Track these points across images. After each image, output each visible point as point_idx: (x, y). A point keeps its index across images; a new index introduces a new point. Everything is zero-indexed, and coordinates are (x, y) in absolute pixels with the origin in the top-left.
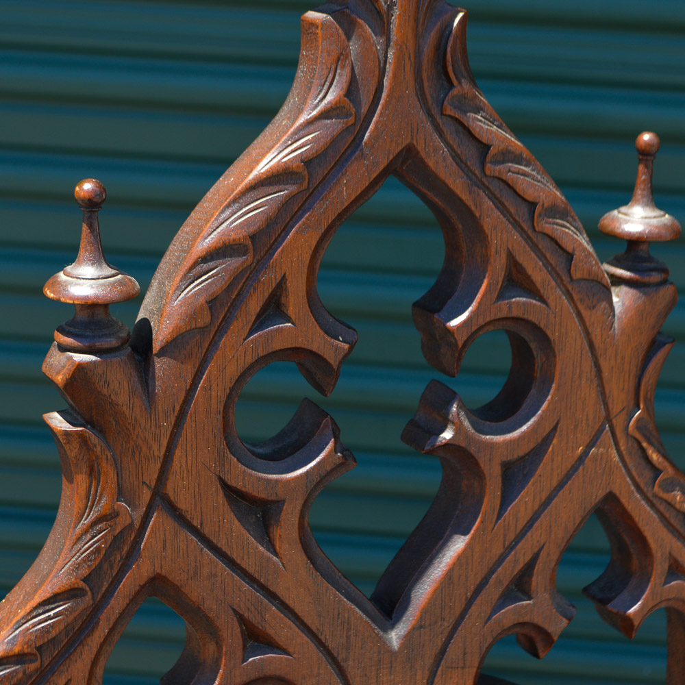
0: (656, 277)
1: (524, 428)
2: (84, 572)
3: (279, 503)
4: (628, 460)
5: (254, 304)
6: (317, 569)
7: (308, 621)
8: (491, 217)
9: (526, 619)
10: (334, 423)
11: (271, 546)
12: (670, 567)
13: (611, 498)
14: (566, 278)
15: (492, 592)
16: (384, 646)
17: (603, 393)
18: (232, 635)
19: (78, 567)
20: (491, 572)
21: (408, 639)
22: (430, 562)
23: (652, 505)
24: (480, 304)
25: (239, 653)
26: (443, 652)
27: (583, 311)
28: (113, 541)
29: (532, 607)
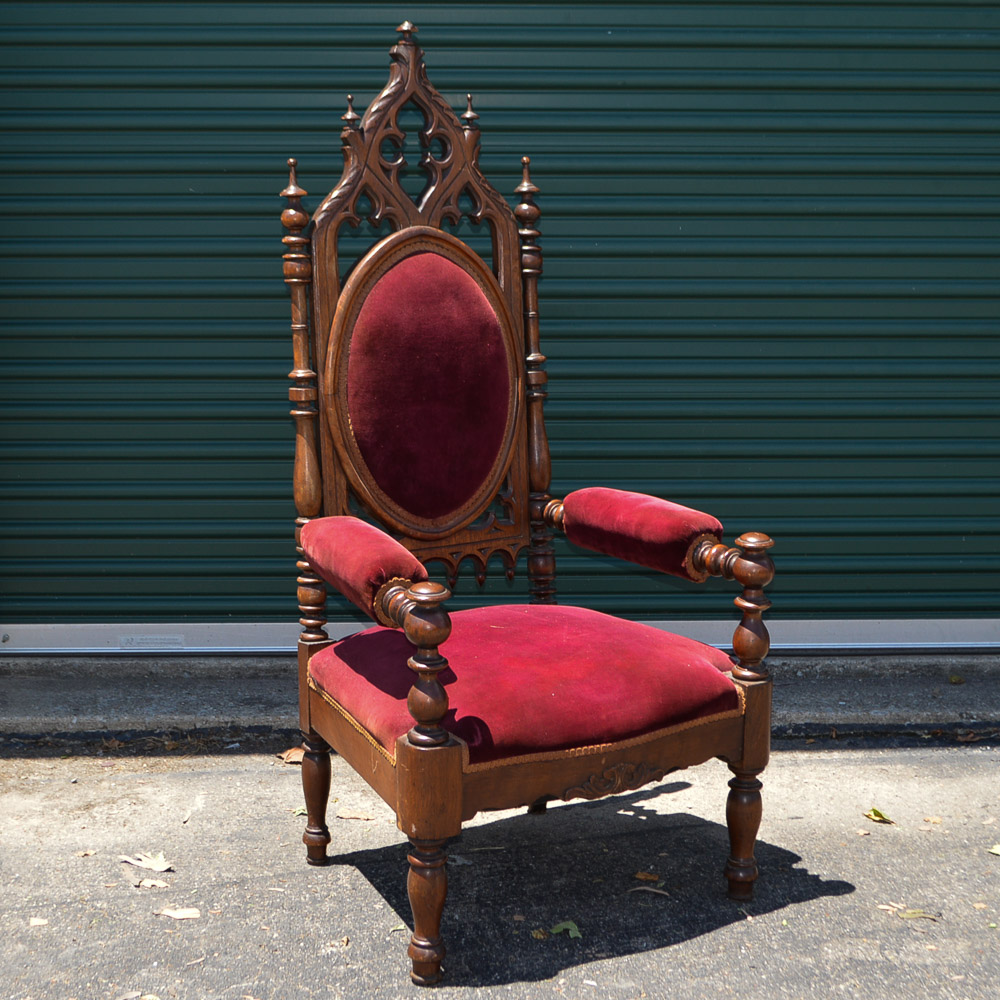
0: (475, 128)
1: (446, 161)
3: (391, 170)
4: (472, 174)
5: (384, 123)
6: (401, 189)
7: (399, 201)
8: (434, 110)
9: (451, 211)
11: (390, 180)
12: (487, 206)
13: (469, 182)
14: (452, 125)
15: (442, 202)
16: (417, 212)
17: (464, 155)
18: (383, 201)
19: (350, 179)
20: (441, 197)
21: (423, 211)
22: (427, 193)
23: (480, 187)
24: (433, 129)
25: (384, 206)
26: (430, 216)
27: (457, 134)
28: (358, 173)
29: (452, 208)
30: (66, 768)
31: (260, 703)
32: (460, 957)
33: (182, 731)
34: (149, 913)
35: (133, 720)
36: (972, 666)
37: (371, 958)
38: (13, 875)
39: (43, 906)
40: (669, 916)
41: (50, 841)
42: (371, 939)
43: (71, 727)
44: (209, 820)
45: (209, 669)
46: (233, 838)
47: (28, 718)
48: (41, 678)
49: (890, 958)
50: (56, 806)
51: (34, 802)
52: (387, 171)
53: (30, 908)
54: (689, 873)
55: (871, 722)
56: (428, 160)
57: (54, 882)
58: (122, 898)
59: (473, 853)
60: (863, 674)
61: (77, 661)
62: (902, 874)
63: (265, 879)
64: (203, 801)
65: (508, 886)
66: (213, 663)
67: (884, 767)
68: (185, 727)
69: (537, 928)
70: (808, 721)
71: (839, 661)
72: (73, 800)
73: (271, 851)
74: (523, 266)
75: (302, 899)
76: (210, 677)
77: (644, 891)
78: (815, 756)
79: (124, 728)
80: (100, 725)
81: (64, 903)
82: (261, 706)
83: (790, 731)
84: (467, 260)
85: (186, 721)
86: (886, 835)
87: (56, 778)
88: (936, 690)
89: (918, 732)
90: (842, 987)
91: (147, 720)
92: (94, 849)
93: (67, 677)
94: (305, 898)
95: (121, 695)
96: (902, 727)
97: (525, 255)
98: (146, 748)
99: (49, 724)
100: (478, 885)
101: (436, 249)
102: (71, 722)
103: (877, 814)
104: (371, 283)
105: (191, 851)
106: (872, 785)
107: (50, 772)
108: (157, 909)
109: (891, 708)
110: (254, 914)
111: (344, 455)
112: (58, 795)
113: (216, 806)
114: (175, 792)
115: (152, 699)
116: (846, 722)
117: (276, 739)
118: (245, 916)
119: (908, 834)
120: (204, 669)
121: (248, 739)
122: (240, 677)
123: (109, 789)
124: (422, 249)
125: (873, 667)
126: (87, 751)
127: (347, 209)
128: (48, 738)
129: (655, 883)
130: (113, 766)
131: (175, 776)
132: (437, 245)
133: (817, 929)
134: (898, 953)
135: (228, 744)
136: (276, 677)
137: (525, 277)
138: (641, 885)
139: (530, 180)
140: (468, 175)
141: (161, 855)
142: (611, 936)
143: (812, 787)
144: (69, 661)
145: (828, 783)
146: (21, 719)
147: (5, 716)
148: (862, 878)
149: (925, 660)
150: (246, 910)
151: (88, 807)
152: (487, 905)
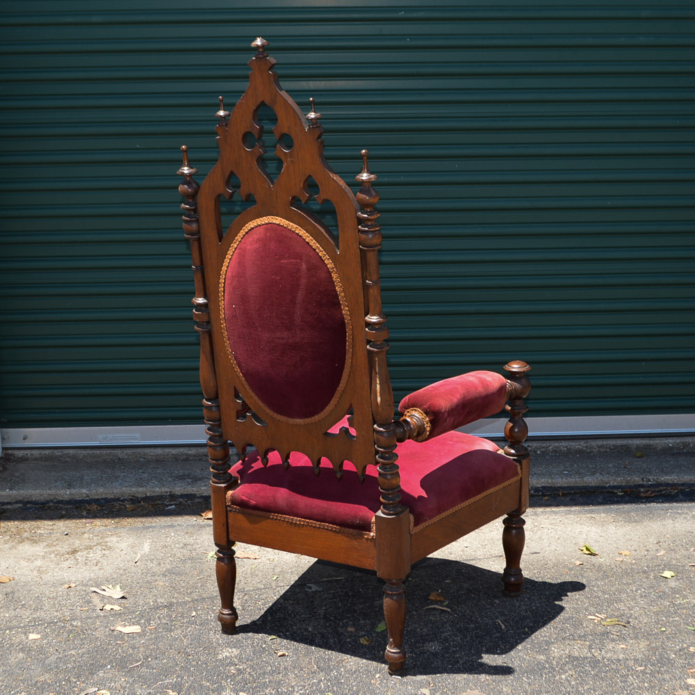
30: (62, 525)
31: (189, 478)
32: (311, 659)
33: (137, 498)
34: (107, 629)
35: (106, 491)
36: (650, 445)
37: (252, 660)
38: (21, 602)
39: (38, 625)
40: (450, 626)
41: (47, 577)
42: (253, 646)
43: (66, 496)
44: (152, 561)
45: (156, 455)
46: (167, 573)
47: (38, 491)
48: (48, 463)
49: (595, 654)
50: (53, 552)
51: (39, 549)
53: (29, 626)
54: (464, 594)
55: (585, 485)
57: (47, 606)
58: (90, 618)
59: (323, 582)
60: (580, 452)
61: (71, 451)
62: (604, 592)
63: (185, 603)
64: (149, 547)
65: (344, 606)
66: (159, 451)
67: (593, 516)
68: (140, 496)
69: (363, 636)
70: (543, 485)
71: (564, 444)
72: (64, 547)
73: (191, 583)
75: (209, 617)
76: (157, 460)
77: (434, 609)
78: (548, 509)
79: (100, 497)
80: (84, 495)
81: (52, 623)
82: (189, 480)
83: (532, 492)
85: (140, 491)
86: (593, 565)
87: (55, 532)
88: (627, 462)
89: (615, 491)
90: (563, 677)
91: (115, 491)
92: (75, 583)
93: (66, 462)
94: (211, 617)
95: (99, 474)
96: (605, 488)
98: (114, 510)
99: (52, 495)
100: (325, 605)
102: (66, 493)
103: (588, 549)
105: (138, 583)
106: (585, 529)
107: (51, 528)
108: (113, 626)
109: (598, 475)
110: (177, 629)
112: (55, 543)
113: (157, 550)
114: (131, 540)
115: (119, 476)
116: (568, 485)
117: (198, 502)
118: (171, 631)
119: (608, 564)
120: (153, 455)
121: (180, 502)
122: (177, 460)
123: (89, 539)
125: (586, 447)
126: (76, 513)
128: (51, 504)
129: (442, 602)
130: (91, 523)
131: (131, 529)
133: (547, 634)
134: (601, 651)
135: (167, 506)
136: (200, 460)
138: (432, 604)
141: (118, 586)
142: (411, 642)
143: (546, 530)
144: (66, 451)
145: (556, 527)
146: (33, 492)
147: (23, 490)
148: (578, 596)
149: (619, 442)
150: (171, 626)
151: (74, 552)
152: (330, 620)
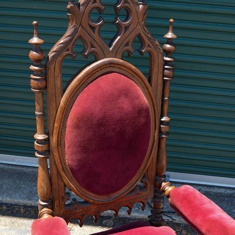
0: (145, 3)
1: (128, 22)
2: (71, 33)
3: (95, 28)
4: (142, 29)
5: (92, 1)
6: (101, 38)
7: (99, 45)
9: (128, 49)
10: (103, 18)
11: (94, 33)
12: (148, 46)
13: (140, 34)
14: (133, 2)
15: (123, 45)
16: (109, 50)
17: (138, 19)
18: (89, 45)
19: (70, 32)
20: (123, 42)
21: (112, 50)
22: (115, 40)
23: (146, 36)
24: (121, 4)
25: (90, 48)
26: (117, 52)
27: (135, 7)
28: (75, 30)
29: (129, 48)
33: (27, 206)
52: (93, 28)
56: (118, 22)
74: (164, 76)
84: (135, 75)
85: (29, 202)
95: (12, 184)
97: (165, 71)
101: (118, 70)
104: (80, 90)
111: (63, 174)
115: (21, 188)
124: (110, 71)
127: (68, 50)
131: (18, 232)
132: (119, 68)
137: (164, 82)
139: (173, 32)
140: (140, 29)
